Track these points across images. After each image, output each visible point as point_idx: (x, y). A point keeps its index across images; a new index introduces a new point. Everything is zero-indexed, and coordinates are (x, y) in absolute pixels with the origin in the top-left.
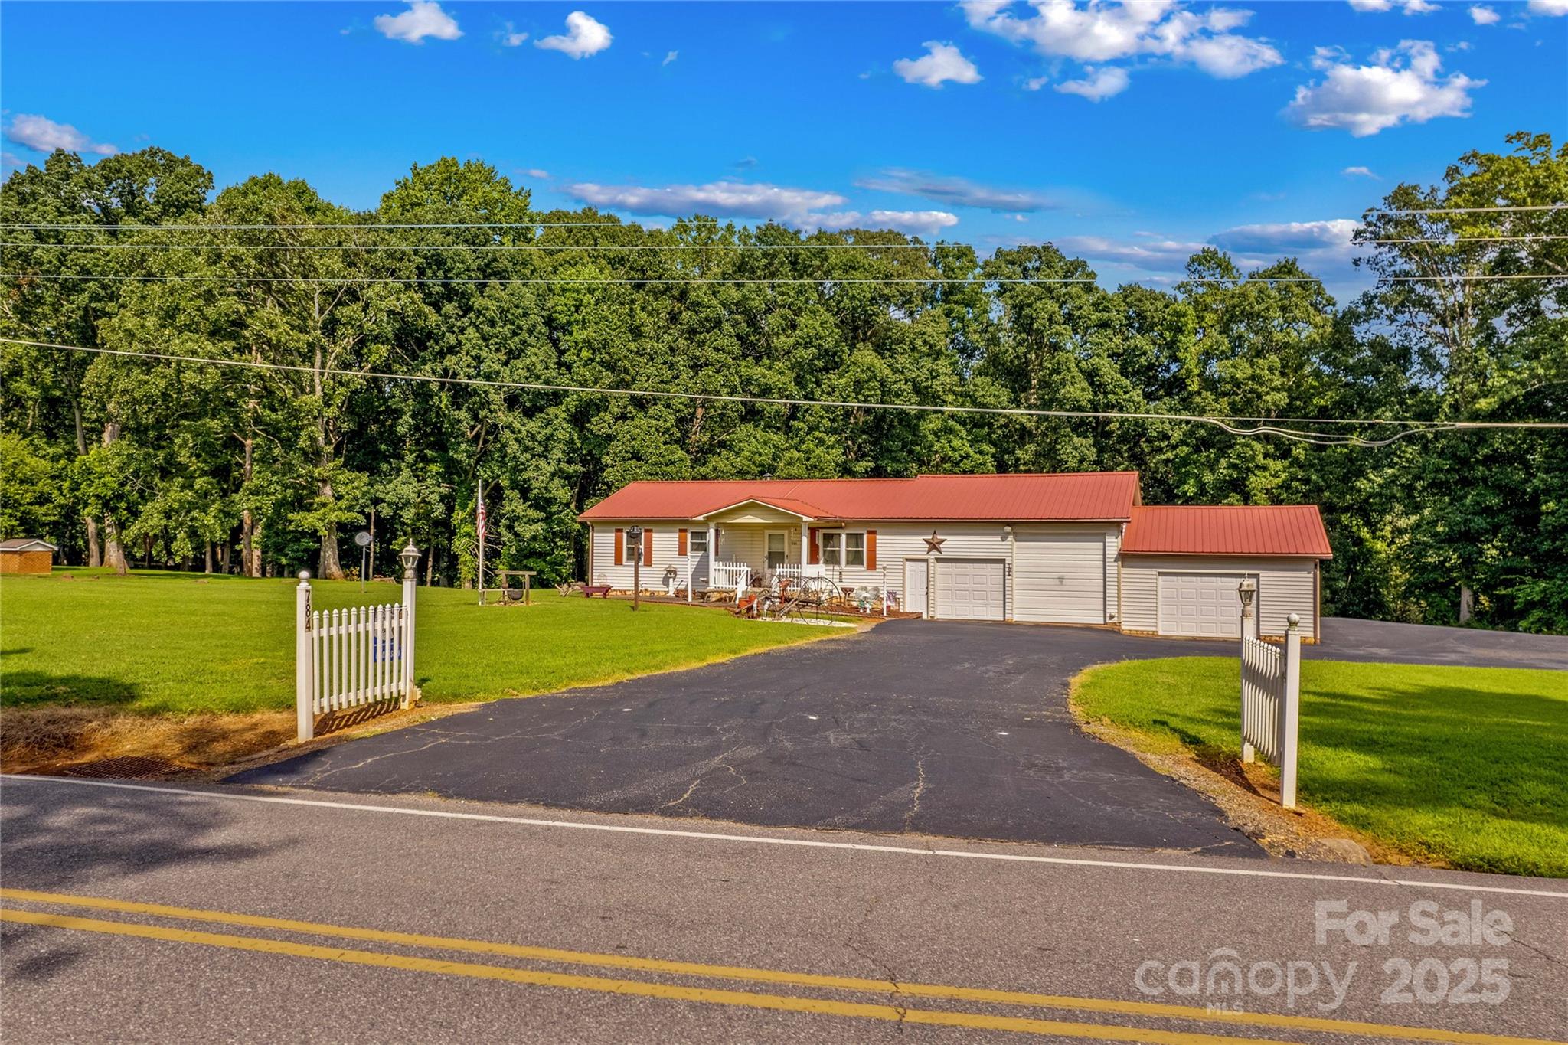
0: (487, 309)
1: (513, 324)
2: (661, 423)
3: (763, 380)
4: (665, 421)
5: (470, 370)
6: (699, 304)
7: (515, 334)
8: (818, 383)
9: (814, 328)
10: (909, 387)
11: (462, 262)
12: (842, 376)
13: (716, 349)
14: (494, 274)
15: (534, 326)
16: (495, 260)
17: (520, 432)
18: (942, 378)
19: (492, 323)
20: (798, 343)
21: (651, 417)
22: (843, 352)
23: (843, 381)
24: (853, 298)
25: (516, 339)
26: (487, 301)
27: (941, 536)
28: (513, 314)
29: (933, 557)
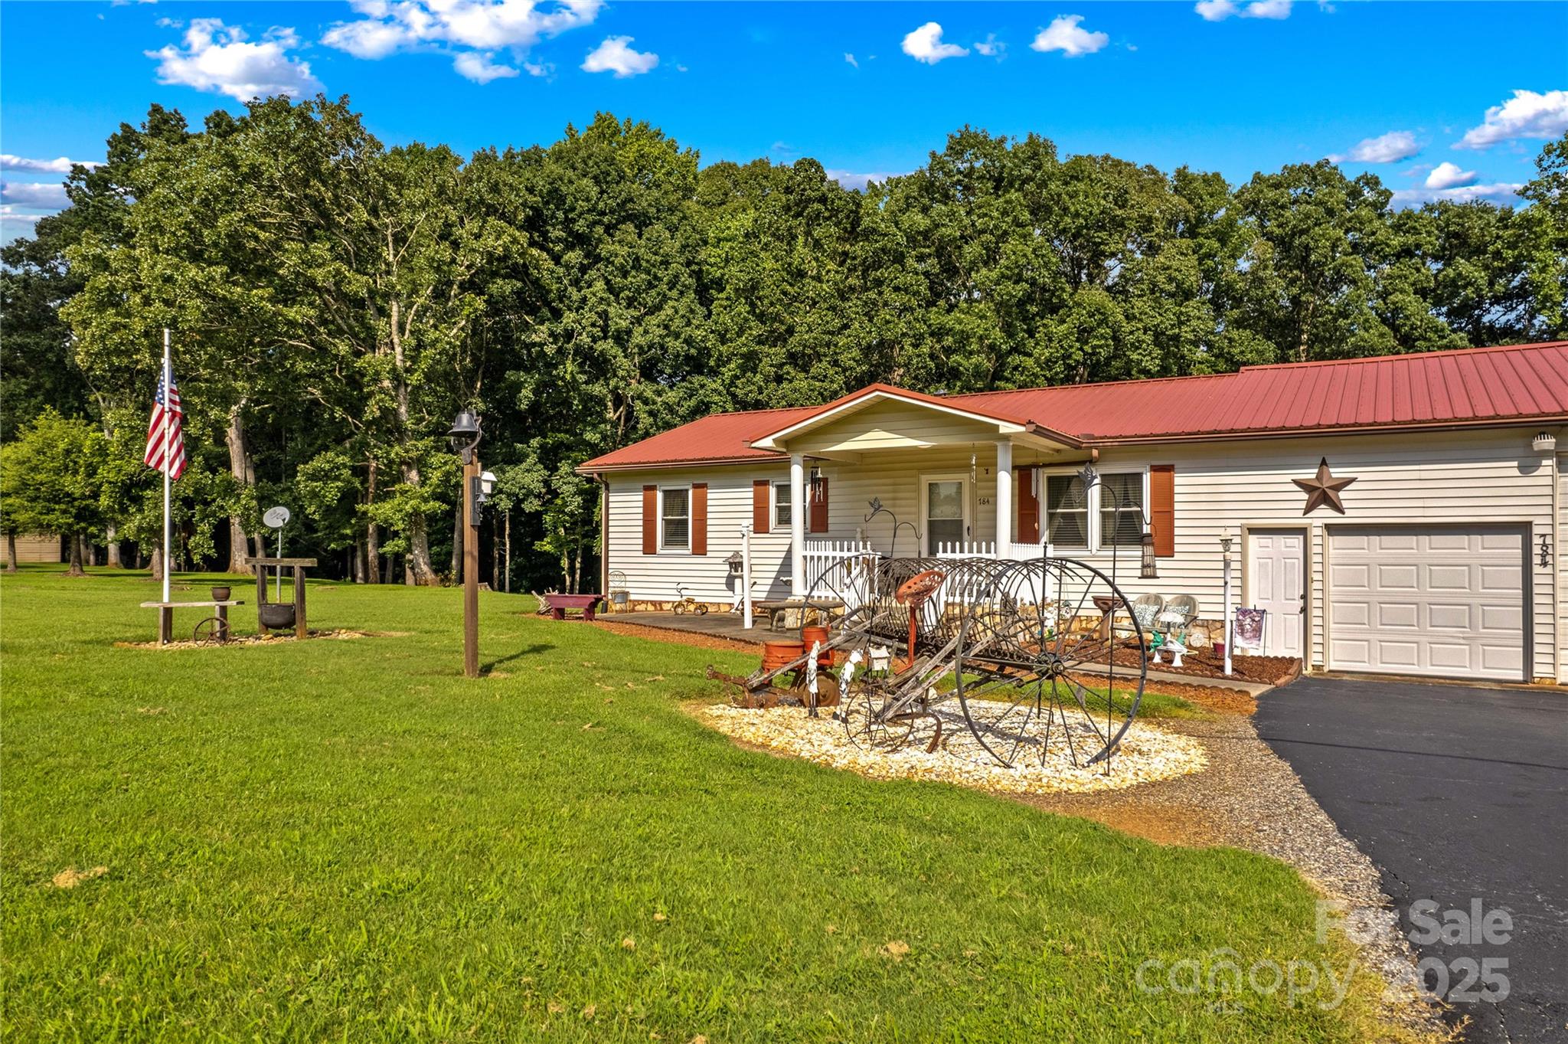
0: (616, 256)
1: (648, 273)
3: (958, 327)
4: (832, 382)
5: (595, 330)
6: (874, 231)
7: (650, 286)
8: (1031, 333)
9: (1025, 255)
10: (1148, 338)
11: (588, 200)
12: (1062, 322)
13: (897, 289)
14: (630, 218)
15: (676, 276)
16: (631, 200)
17: (655, 403)
18: (1194, 323)
20: (1003, 276)
21: (813, 378)
22: (1064, 290)
24: (1077, 215)
25: (653, 292)
26: (617, 247)
27: (1337, 473)
28: (648, 261)
29: (1320, 522)
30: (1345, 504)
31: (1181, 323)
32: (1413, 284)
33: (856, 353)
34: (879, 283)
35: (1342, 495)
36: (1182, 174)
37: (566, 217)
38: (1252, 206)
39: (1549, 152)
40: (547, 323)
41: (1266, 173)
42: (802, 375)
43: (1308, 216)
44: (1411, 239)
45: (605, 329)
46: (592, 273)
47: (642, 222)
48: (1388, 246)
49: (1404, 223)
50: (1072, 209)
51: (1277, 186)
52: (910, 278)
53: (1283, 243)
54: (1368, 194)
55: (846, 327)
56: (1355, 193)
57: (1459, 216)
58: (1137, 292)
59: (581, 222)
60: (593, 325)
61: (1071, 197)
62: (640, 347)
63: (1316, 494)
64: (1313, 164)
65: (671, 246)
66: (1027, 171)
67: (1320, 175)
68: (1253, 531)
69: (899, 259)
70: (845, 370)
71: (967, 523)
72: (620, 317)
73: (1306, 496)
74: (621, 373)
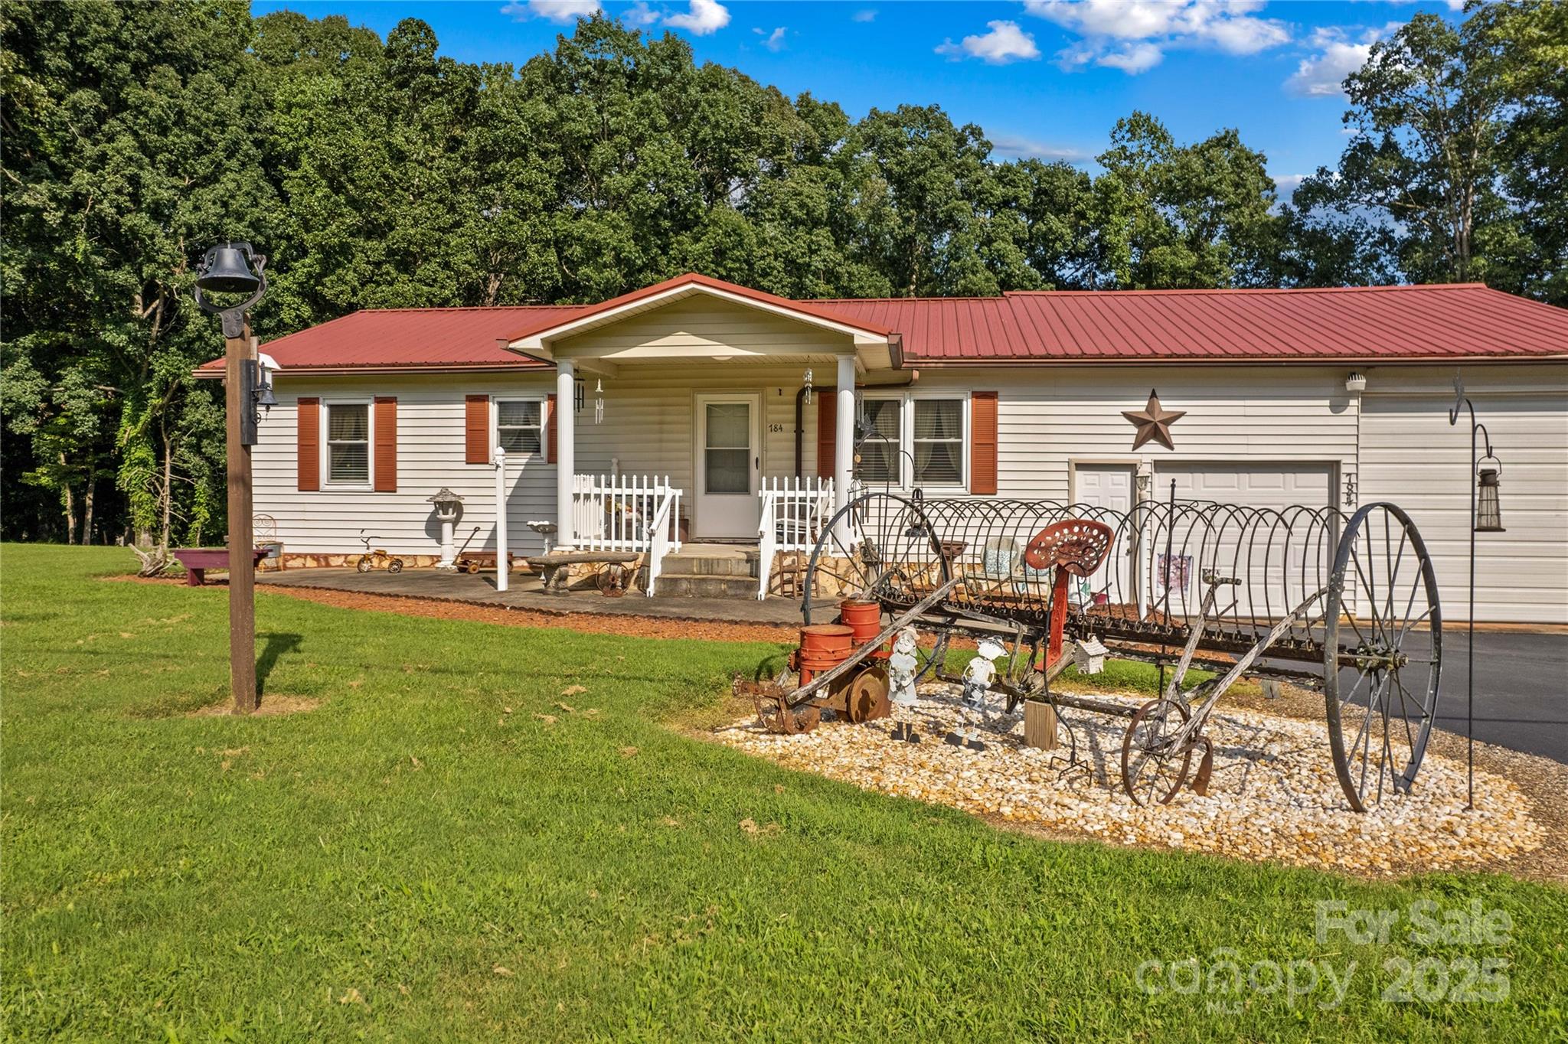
0: (152, 105)
1: (198, 133)
2: (435, 290)
3: (588, 235)
4: (443, 287)
5: (121, 199)
6: (493, 115)
7: (201, 150)
8: (664, 249)
9: (663, 163)
10: (779, 265)
11: (106, 24)
12: (697, 240)
13: (519, 186)
14: (169, 59)
15: (236, 143)
16: (169, 36)
19: (164, 131)
21: (419, 281)
22: (699, 205)
23: (699, 246)
25: (205, 159)
26: (151, 93)
27: (1167, 406)
28: (197, 118)
29: (1149, 459)
30: (1174, 440)
31: (812, 252)
32: (1012, 234)
33: (471, 255)
34: (499, 177)
35: (1172, 429)
36: (805, 100)
37: (73, 43)
38: (871, 141)
39: (1121, 126)
40: (46, 182)
41: (882, 110)
42: (406, 277)
43: (924, 158)
44: (1011, 192)
45: (135, 198)
46: (113, 124)
47: (186, 67)
48: (992, 195)
49: (1004, 176)
50: (713, 119)
51: (895, 124)
52: (535, 175)
53: (899, 182)
54: (973, 144)
55: (458, 224)
56: (961, 141)
57: (1047, 174)
58: (768, 216)
59: (97, 52)
60: (119, 191)
61: (711, 106)
62: (190, 228)
63: (1147, 428)
64: (925, 108)
65: (230, 102)
66: (666, 71)
67: (931, 118)
68: (1081, 466)
69: (523, 152)
70: (458, 274)
71: (754, 454)
72: (158, 185)
73: (1135, 430)
74: (161, 258)
